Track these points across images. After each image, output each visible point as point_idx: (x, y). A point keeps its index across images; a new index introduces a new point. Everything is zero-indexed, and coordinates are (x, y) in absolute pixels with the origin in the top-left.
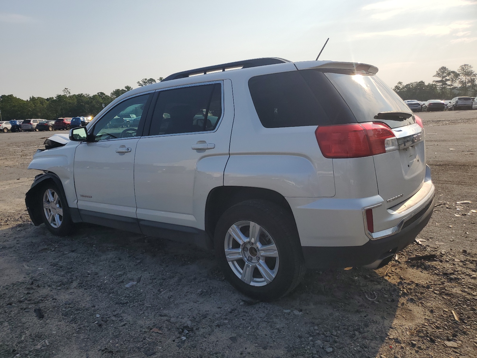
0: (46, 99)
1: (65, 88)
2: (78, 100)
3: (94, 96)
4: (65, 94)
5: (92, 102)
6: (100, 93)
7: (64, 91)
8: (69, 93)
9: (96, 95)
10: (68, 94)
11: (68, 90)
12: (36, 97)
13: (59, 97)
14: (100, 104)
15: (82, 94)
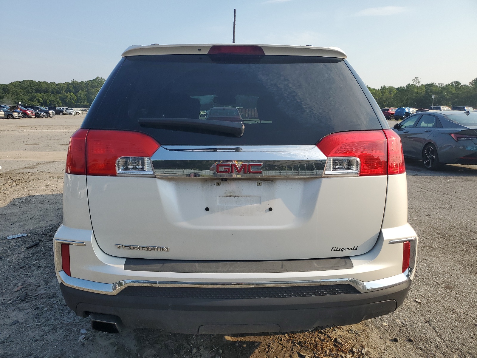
0: (397, 88)
1: (416, 78)
2: (427, 90)
3: (447, 86)
4: (415, 83)
5: (442, 92)
6: (455, 82)
7: (414, 80)
8: (419, 82)
9: (449, 85)
10: (418, 84)
11: (418, 79)
12: (387, 86)
13: (409, 86)
14: (452, 95)
15: (433, 83)
